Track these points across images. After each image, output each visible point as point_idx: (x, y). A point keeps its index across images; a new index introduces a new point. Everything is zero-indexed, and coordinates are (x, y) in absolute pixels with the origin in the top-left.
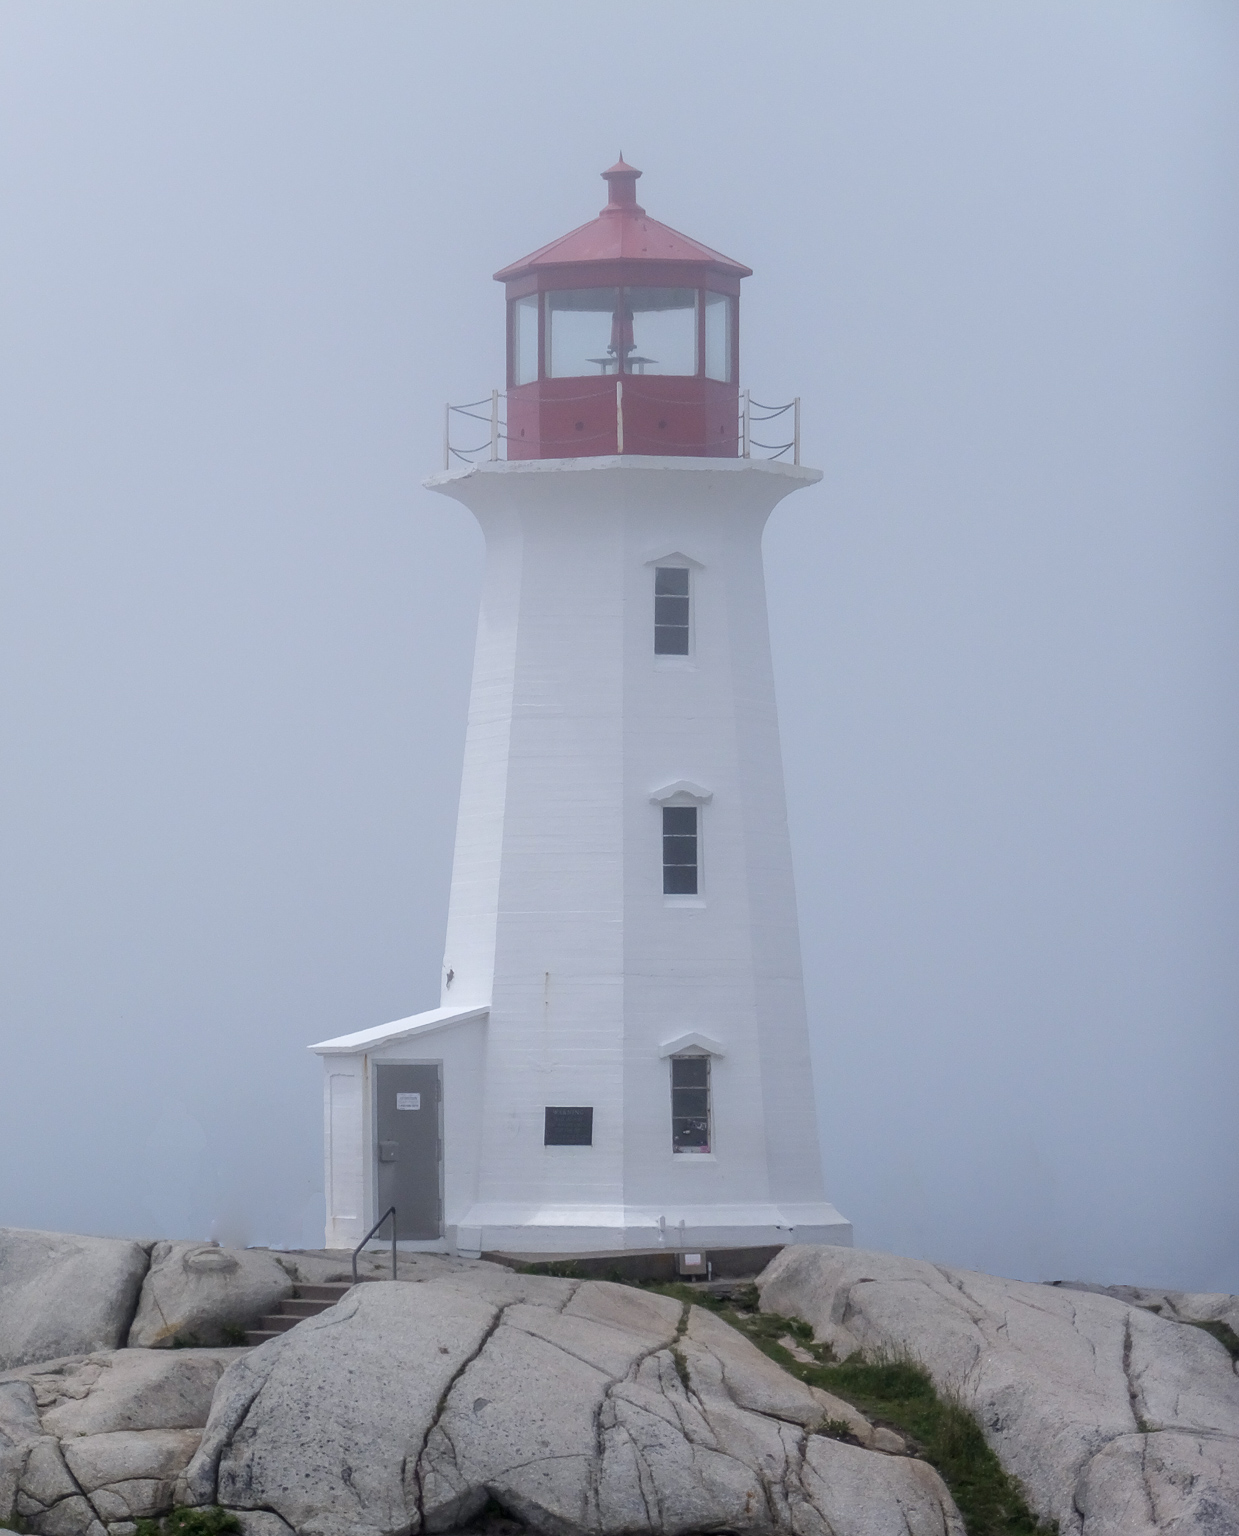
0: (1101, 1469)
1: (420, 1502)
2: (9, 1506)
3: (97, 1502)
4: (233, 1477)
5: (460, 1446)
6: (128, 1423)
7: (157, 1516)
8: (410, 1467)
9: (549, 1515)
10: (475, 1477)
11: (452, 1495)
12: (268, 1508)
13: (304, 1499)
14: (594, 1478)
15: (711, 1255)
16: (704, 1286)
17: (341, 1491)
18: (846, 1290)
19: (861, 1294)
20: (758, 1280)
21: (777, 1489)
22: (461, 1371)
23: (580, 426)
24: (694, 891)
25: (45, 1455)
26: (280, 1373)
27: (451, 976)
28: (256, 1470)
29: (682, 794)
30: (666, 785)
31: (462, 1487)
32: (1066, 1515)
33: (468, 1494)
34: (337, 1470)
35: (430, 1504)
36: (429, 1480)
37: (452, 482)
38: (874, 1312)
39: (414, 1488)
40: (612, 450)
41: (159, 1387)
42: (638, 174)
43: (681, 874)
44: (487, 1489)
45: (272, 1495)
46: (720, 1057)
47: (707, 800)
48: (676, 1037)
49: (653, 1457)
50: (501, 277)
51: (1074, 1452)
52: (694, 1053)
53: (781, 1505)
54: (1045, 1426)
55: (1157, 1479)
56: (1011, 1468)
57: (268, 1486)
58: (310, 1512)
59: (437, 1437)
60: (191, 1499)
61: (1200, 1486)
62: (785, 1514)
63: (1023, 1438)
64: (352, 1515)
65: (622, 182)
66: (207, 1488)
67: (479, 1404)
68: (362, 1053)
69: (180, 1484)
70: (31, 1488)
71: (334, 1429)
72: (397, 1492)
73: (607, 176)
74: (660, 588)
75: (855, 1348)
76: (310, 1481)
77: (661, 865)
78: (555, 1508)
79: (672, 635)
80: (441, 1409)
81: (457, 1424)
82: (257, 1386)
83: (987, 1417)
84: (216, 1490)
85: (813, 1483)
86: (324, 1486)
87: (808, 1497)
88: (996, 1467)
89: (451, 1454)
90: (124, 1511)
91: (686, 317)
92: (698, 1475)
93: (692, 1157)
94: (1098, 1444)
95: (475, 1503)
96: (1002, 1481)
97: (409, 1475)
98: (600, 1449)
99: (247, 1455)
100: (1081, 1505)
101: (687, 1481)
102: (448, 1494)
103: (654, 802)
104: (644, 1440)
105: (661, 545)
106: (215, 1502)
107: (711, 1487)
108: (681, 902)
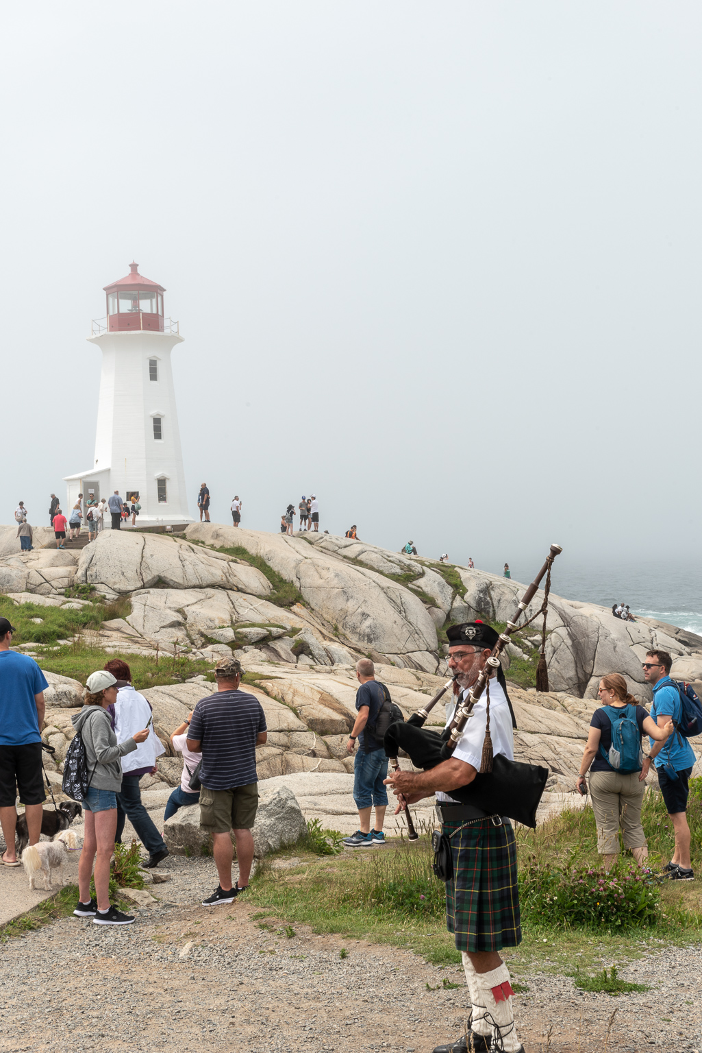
0: (303, 567)
1: (143, 580)
2: (25, 587)
3: (52, 584)
4: (91, 576)
5: (150, 566)
6: (52, 565)
7: (70, 587)
8: (139, 571)
9: (175, 582)
10: (156, 573)
11: (151, 578)
12: (102, 583)
13: (113, 580)
14: (184, 573)
15: (172, 526)
16: (173, 533)
17: (122, 577)
18: (216, 531)
19: (220, 532)
20: (185, 532)
21: (227, 574)
22: (144, 548)
23: (129, 324)
24: (160, 438)
25: (34, 573)
26: (98, 549)
27: (97, 461)
28: (98, 574)
29: (158, 414)
30: (154, 412)
31: (153, 576)
32: (295, 579)
33: (154, 577)
34: (120, 572)
35: (145, 580)
36: (144, 574)
37: (96, 338)
38: (226, 535)
39: (140, 576)
40: (140, 329)
41: (57, 557)
42: (138, 265)
43: (158, 435)
44: (159, 576)
45: (103, 580)
46: (169, 479)
47: (163, 416)
48: (158, 474)
49: (197, 567)
50: (105, 289)
51: (293, 564)
52: (163, 478)
53: (229, 578)
54: (283, 558)
55: (318, 568)
56: (275, 569)
57: (102, 577)
58: (115, 583)
59: (143, 564)
60: (79, 582)
61: (331, 570)
62: (231, 580)
63: (277, 562)
64: (126, 583)
65: (134, 267)
66: (84, 579)
67: (152, 556)
68: (80, 479)
69: (76, 578)
70: (31, 582)
71: (117, 563)
72: (137, 577)
73: (130, 265)
74: (150, 365)
75: (222, 545)
76: (113, 576)
77: (153, 432)
78: (176, 580)
79: (153, 377)
80: (142, 557)
81: (148, 560)
82: (93, 552)
83: (265, 558)
84: (87, 579)
85: (236, 573)
86: (117, 577)
87: (235, 576)
88: (271, 569)
89: (148, 567)
90: (61, 586)
91: (148, 301)
92: (208, 571)
93: (162, 503)
94: (298, 563)
95: (156, 580)
96: (274, 572)
97: (139, 573)
98: (184, 566)
99: (95, 570)
100: (298, 576)
101: (206, 573)
102: (150, 578)
103: (151, 416)
104: (193, 563)
105: (151, 354)
106: (86, 582)
107: (212, 574)
108: (158, 441)
